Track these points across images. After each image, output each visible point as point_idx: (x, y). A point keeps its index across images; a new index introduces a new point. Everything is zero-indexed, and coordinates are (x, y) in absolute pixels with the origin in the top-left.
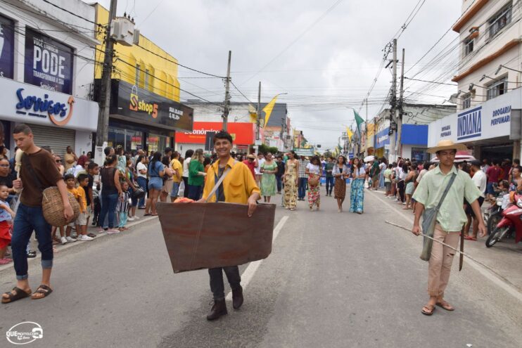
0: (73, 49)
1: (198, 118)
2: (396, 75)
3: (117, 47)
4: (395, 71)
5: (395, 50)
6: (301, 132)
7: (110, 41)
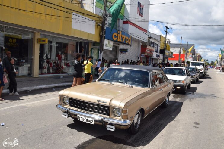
3: (167, 44)
7: (165, 43)
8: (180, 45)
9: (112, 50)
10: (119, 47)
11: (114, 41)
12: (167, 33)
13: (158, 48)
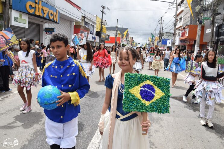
0: (93, 26)
1: (110, 36)
2: (161, 27)
3: (103, 26)
4: (161, 25)
5: (161, 20)
6: (132, 38)
7: (102, 25)
8: (116, 29)
9: (27, 27)
10: (42, 25)
11: (29, 14)
12: (104, 14)
13: (93, 29)
